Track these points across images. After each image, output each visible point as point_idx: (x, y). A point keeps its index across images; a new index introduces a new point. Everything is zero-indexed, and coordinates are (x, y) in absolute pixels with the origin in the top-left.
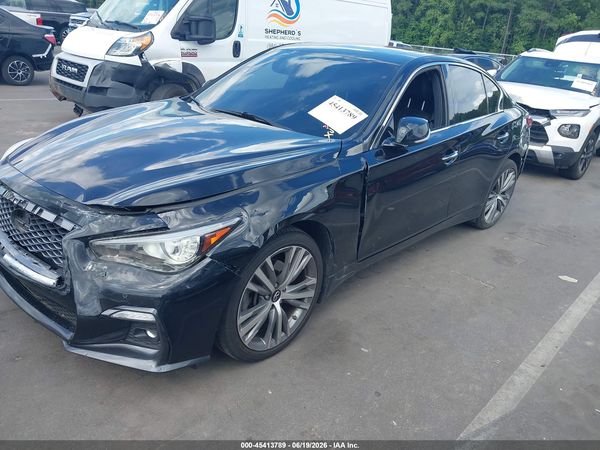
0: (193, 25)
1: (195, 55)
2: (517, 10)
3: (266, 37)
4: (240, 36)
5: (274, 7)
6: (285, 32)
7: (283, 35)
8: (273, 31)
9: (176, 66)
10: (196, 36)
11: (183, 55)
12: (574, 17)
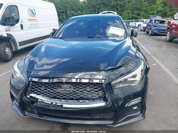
0: (7, 20)
1: (10, 30)
2: (66, 11)
3: (29, 22)
4: (22, 22)
5: (29, 12)
6: (33, 20)
7: (33, 21)
8: (30, 20)
9: (5, 34)
10: (9, 24)
11: (6, 31)
12: (80, 12)
